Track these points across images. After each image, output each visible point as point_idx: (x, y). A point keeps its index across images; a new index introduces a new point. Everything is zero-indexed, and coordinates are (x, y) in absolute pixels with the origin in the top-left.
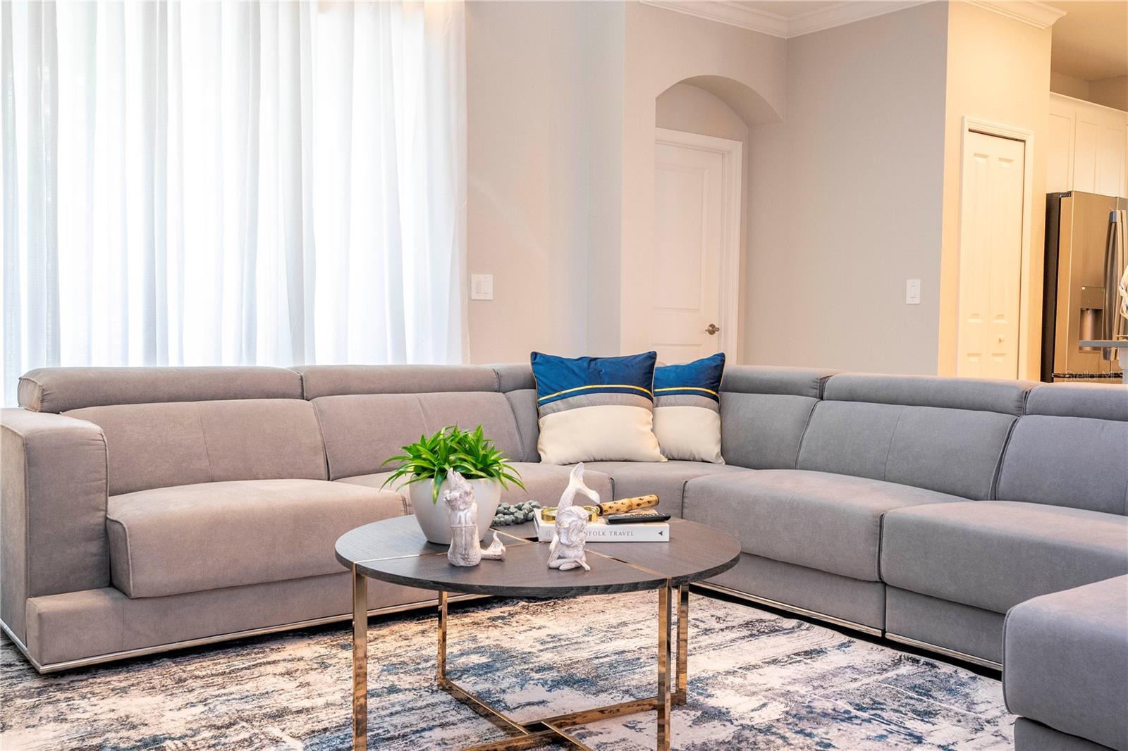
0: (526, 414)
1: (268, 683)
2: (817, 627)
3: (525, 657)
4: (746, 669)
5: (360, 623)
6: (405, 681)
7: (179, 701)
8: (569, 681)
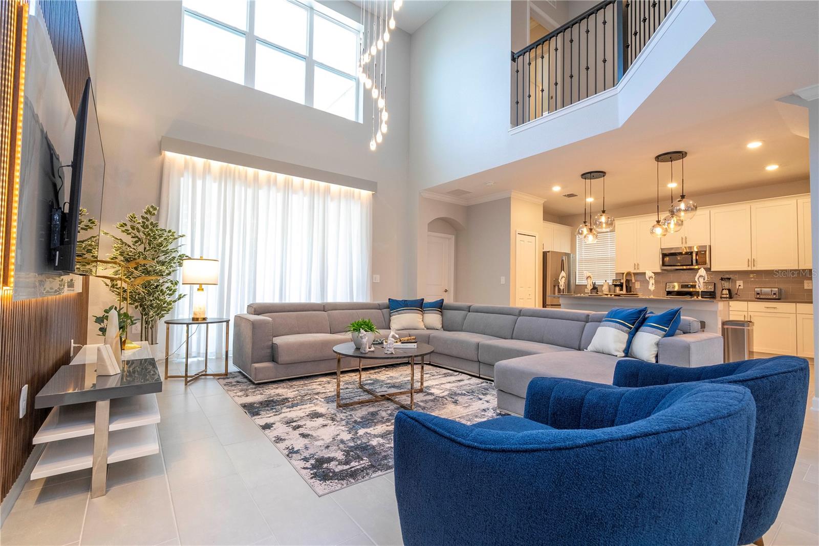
0: (387, 316)
1: (314, 387)
2: (463, 374)
3: (383, 381)
4: (441, 384)
5: (338, 373)
6: (350, 386)
7: (291, 390)
8: (394, 386)
